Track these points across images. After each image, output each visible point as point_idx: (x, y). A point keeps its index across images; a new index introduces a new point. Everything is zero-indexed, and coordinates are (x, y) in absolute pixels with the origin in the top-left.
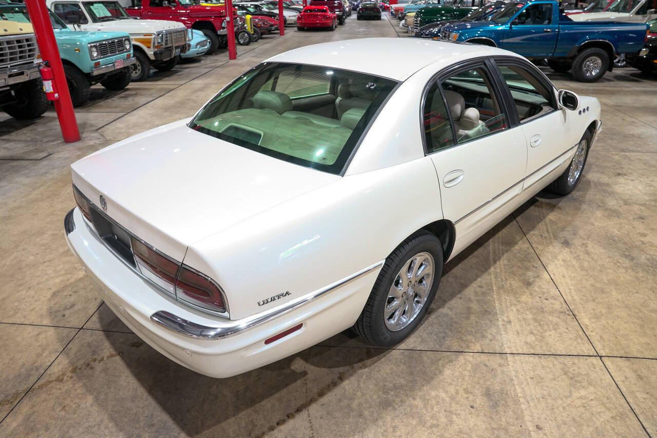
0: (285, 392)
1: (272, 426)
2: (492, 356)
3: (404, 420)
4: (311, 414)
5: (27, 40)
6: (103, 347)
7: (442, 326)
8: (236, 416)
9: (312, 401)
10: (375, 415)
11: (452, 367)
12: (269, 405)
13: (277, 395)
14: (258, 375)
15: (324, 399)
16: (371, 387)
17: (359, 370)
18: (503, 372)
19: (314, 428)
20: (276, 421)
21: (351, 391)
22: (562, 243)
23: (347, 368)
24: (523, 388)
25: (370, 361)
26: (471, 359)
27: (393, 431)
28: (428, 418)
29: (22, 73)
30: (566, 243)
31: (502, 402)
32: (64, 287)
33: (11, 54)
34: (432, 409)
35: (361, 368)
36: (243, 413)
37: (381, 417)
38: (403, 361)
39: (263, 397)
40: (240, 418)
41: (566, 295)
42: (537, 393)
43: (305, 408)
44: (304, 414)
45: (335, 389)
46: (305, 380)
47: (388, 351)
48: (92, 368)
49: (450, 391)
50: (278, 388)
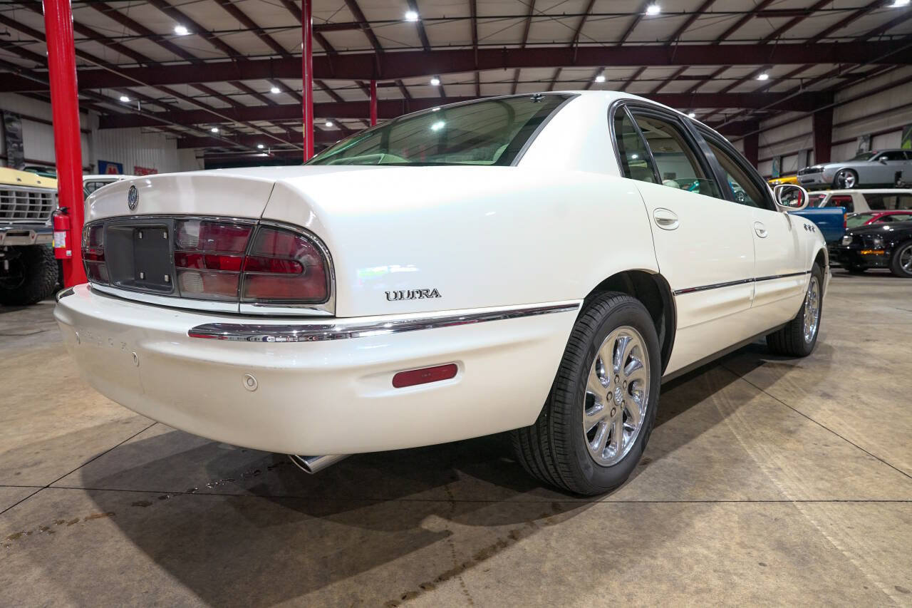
0: (413, 556)
1: (393, 601)
2: (769, 505)
3: (645, 586)
4: (466, 583)
5: (44, 196)
6: (80, 508)
7: (670, 476)
8: (322, 590)
9: (465, 567)
10: (588, 580)
11: (707, 519)
12: (385, 574)
13: (401, 560)
14: (363, 537)
15: (491, 563)
16: (572, 546)
17: (544, 526)
18: (795, 522)
19: (474, 600)
20: (400, 593)
21: (536, 551)
22: (821, 396)
23: (522, 525)
24: (842, 540)
25: (561, 516)
26: (735, 509)
27: (629, 601)
28: (688, 581)
29: (27, 234)
30: (826, 396)
31: (814, 557)
32: (29, 445)
33: (18, 208)
34: (691, 568)
35: (547, 524)
36: (336, 585)
37: (599, 583)
38: (619, 514)
39: (371, 564)
40: (329, 591)
41: (856, 441)
42: (870, 545)
43: (454, 575)
44: (453, 583)
45: (505, 550)
46: (449, 541)
47: (590, 504)
48: (51, 532)
49: (714, 546)
50: (400, 552)
